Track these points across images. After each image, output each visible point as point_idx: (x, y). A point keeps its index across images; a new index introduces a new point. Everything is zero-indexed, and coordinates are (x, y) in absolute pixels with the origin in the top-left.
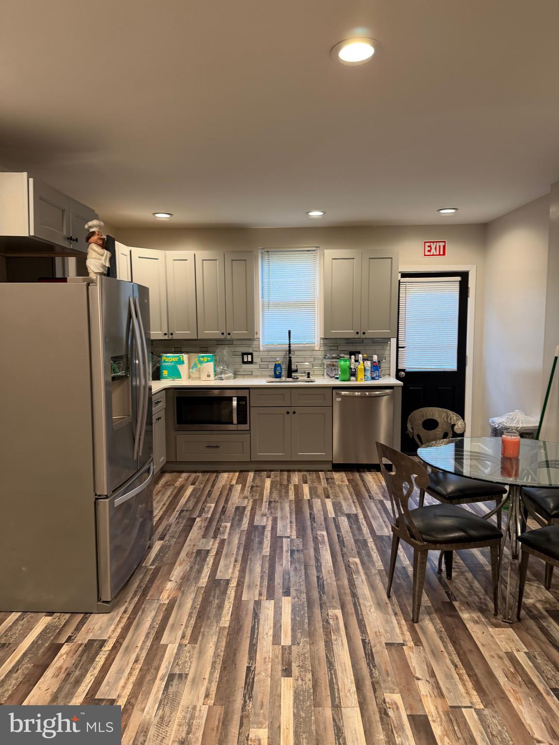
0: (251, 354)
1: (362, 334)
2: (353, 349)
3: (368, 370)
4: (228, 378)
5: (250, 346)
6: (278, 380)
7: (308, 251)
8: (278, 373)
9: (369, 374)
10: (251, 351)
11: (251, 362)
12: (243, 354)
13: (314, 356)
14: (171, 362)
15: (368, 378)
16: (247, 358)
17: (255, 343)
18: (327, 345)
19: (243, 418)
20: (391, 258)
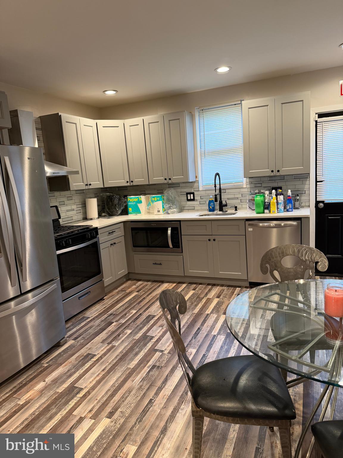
0: (193, 193)
1: (277, 172)
2: (275, 185)
3: (281, 203)
4: (173, 213)
5: (192, 187)
6: (211, 213)
7: (235, 105)
8: (211, 208)
9: (281, 207)
10: (192, 191)
11: (194, 200)
12: (187, 194)
13: (241, 193)
14: (133, 202)
15: (281, 210)
16: (190, 196)
17: (196, 184)
18: (252, 183)
19: (177, 243)
20: (302, 101)
